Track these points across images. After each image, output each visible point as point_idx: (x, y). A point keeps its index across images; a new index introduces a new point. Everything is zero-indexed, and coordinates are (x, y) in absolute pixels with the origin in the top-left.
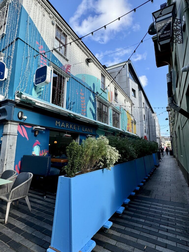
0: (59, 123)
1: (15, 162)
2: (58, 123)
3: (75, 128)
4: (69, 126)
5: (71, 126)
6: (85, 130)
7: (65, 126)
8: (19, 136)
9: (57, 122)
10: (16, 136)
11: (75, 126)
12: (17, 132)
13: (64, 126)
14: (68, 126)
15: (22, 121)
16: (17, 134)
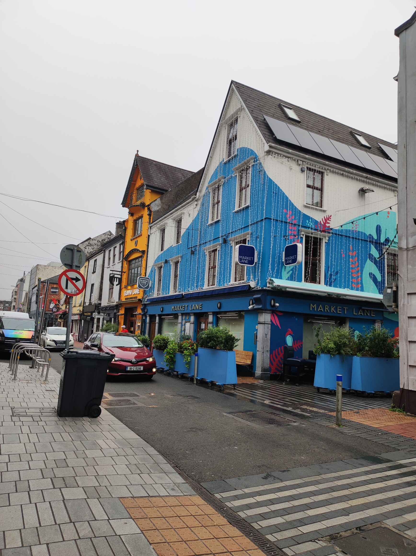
0: (315, 307)
1: (270, 351)
2: (313, 307)
3: (339, 311)
4: (330, 309)
5: (332, 309)
6: (358, 313)
7: (324, 309)
8: (272, 324)
9: (311, 305)
10: (270, 325)
11: (339, 308)
12: (270, 321)
13: (322, 309)
14: (327, 309)
15: (274, 309)
16: (271, 323)
